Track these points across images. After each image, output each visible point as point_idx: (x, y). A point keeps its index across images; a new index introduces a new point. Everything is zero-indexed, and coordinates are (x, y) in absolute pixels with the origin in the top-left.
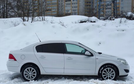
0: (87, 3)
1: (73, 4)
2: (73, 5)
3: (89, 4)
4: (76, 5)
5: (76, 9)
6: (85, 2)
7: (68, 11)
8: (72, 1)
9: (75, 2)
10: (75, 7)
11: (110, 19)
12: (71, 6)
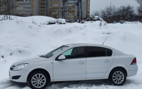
0: (41, 4)
1: (25, 4)
2: (26, 6)
3: (43, 5)
4: (30, 6)
5: (30, 10)
6: (39, 3)
7: (20, 12)
8: (25, 1)
9: (28, 2)
10: (28, 8)
11: (79, 22)
12: (24, 7)
